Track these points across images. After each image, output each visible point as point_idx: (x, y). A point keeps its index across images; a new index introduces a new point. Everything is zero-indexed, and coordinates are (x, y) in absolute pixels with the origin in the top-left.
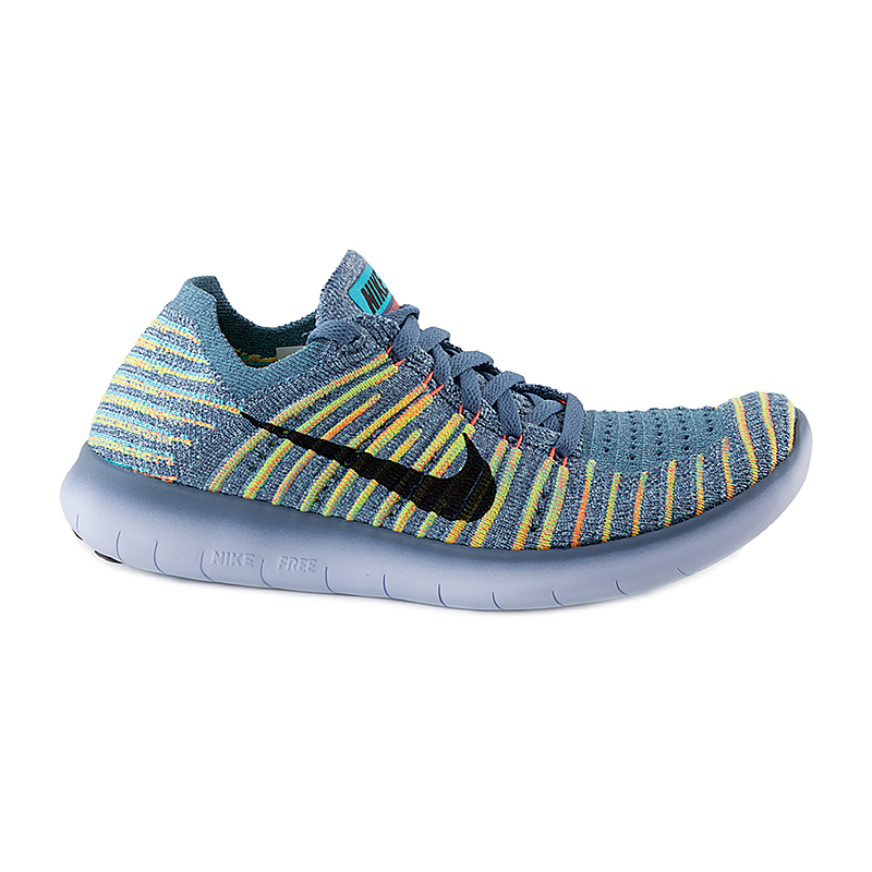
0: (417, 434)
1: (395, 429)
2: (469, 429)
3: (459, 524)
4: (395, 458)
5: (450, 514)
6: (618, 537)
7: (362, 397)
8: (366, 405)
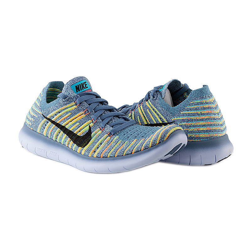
0: (78, 124)
1: (73, 122)
2: (92, 125)
3: (80, 148)
4: (71, 129)
5: (79, 145)
6: (111, 157)
7: (67, 113)
8: (67, 115)
